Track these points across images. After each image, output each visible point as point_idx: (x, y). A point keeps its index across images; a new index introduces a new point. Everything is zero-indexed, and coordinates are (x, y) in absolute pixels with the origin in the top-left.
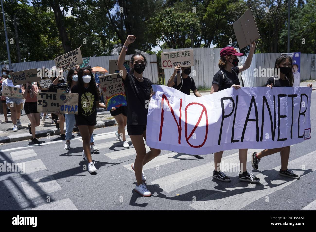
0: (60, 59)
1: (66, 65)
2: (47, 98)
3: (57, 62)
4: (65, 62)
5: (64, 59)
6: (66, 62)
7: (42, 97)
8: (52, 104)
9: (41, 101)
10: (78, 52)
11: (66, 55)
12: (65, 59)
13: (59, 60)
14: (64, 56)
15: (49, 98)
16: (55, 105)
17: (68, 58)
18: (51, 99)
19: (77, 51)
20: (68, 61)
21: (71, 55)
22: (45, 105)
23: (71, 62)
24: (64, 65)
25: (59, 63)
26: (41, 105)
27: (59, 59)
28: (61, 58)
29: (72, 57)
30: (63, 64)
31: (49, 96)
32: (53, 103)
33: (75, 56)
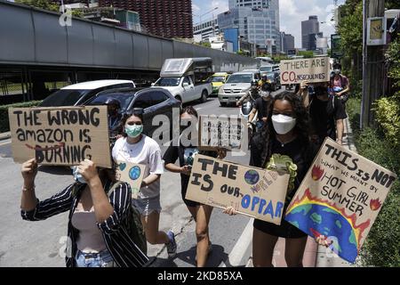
0: (30, 118)
1: (52, 148)
2: (215, 172)
3: (19, 124)
4: (47, 134)
5: (45, 125)
6: (52, 138)
7: (204, 168)
8: (224, 189)
9: (200, 176)
10: (98, 120)
11: (53, 113)
12: (51, 124)
13: (28, 121)
14: (49, 113)
15: (220, 173)
16: (230, 192)
17: (63, 127)
18: (224, 175)
19: (96, 115)
20: (58, 136)
21: (72, 118)
22: (207, 185)
23: (69, 143)
24: (43, 145)
25: (28, 132)
26: (198, 184)
27: (28, 116)
28: (36, 118)
29: (76, 128)
30: (42, 138)
31: (220, 169)
32: (225, 186)
33: (84, 126)
